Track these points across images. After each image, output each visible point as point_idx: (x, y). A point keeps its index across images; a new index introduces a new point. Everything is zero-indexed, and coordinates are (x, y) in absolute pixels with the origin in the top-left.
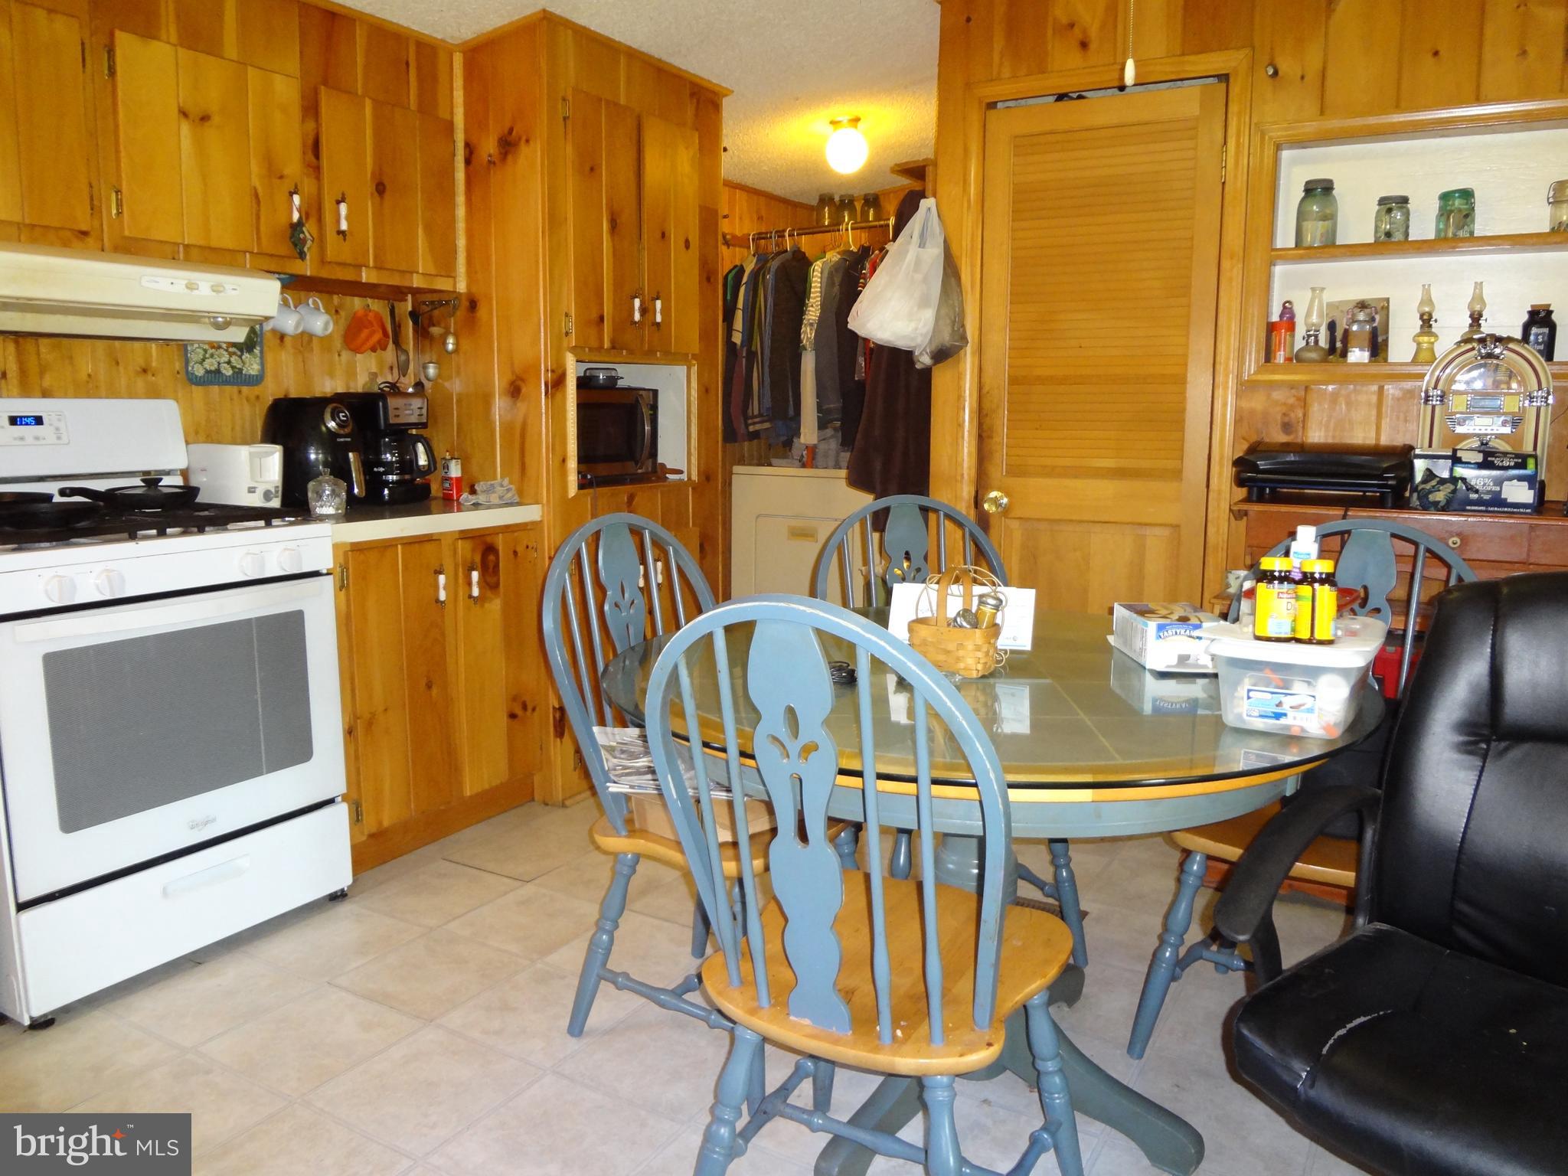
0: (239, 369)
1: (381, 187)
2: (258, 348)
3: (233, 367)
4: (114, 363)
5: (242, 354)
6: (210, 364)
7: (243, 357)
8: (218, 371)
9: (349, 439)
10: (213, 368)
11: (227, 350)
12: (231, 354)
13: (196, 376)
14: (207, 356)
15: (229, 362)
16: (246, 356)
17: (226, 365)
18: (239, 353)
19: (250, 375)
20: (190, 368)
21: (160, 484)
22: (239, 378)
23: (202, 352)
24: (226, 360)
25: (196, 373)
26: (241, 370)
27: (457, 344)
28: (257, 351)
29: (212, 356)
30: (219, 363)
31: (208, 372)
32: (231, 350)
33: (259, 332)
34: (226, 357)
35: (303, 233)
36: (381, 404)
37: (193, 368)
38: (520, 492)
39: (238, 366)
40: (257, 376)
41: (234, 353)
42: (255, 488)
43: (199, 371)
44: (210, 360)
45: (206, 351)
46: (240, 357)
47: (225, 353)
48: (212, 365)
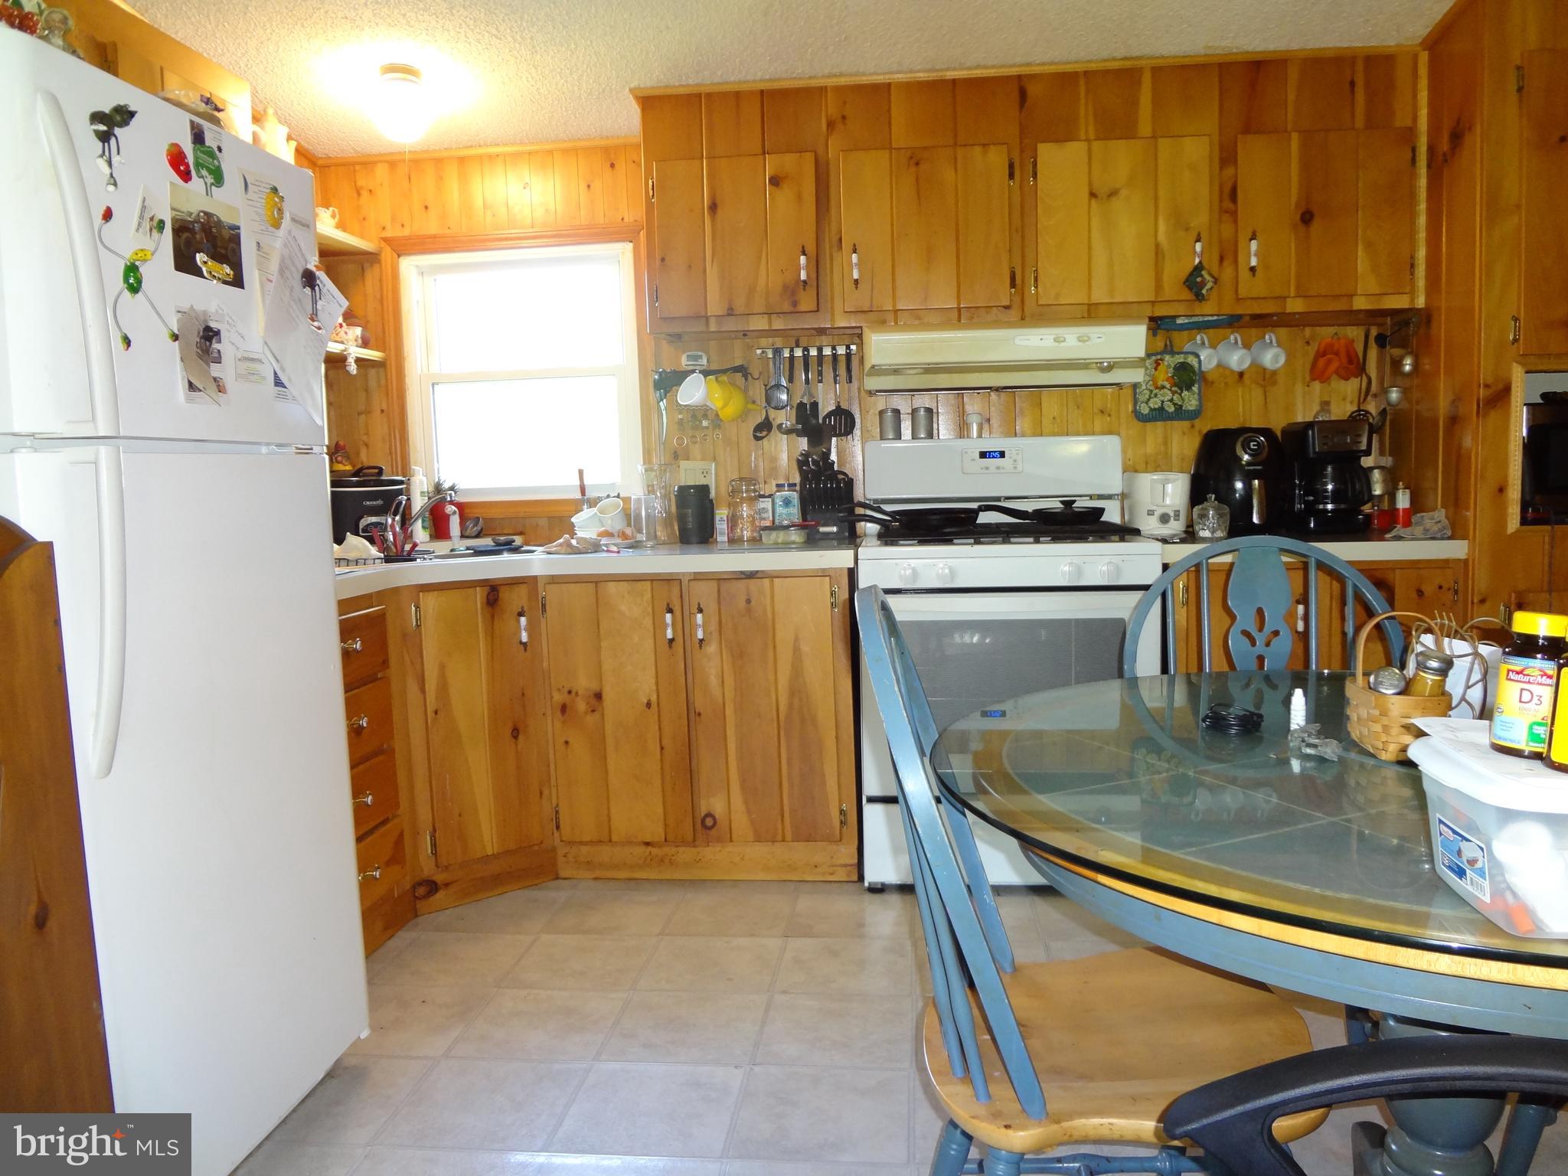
0: (1179, 405)
1: (1307, 217)
2: (1196, 386)
3: (1175, 404)
4: (1076, 407)
5: (1182, 392)
6: (1155, 403)
7: (1183, 395)
8: (1162, 409)
9: (1259, 468)
10: (1157, 406)
11: (1170, 390)
12: (1174, 393)
13: (1142, 414)
14: (1152, 396)
15: (1171, 400)
16: (1185, 393)
17: (1169, 403)
18: (1179, 391)
19: (1188, 411)
20: (1138, 408)
21: (1073, 506)
22: (1180, 413)
23: (1148, 392)
24: (1169, 398)
25: (1142, 412)
26: (1181, 406)
27: (1416, 366)
28: (1195, 389)
29: (1156, 395)
30: (1163, 402)
31: (1151, 410)
32: (1173, 389)
33: (1197, 372)
34: (1169, 396)
35: (1202, 276)
36: (1310, 432)
37: (1140, 407)
38: (1453, 525)
39: (1180, 403)
40: (1195, 410)
41: (1176, 392)
42: (1153, 511)
43: (1145, 410)
44: (1155, 399)
45: (1151, 391)
46: (1180, 395)
47: (1169, 392)
48: (1156, 403)
